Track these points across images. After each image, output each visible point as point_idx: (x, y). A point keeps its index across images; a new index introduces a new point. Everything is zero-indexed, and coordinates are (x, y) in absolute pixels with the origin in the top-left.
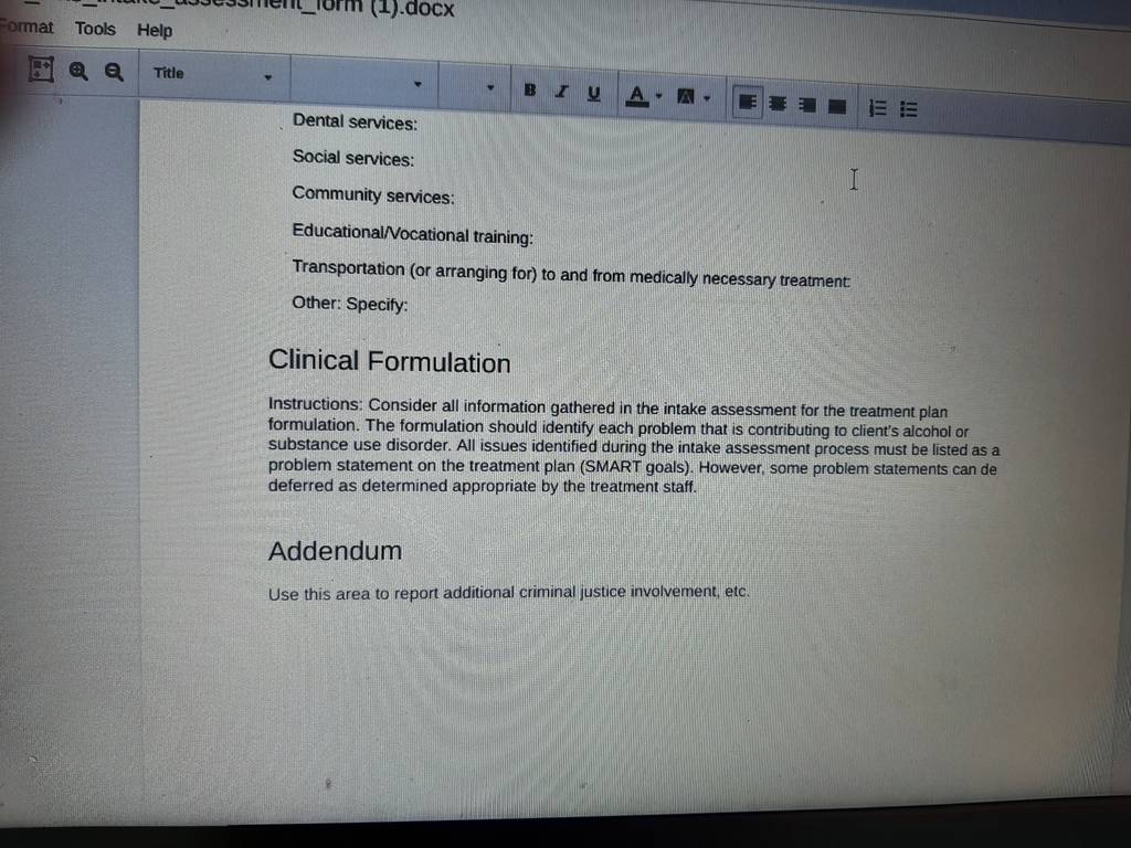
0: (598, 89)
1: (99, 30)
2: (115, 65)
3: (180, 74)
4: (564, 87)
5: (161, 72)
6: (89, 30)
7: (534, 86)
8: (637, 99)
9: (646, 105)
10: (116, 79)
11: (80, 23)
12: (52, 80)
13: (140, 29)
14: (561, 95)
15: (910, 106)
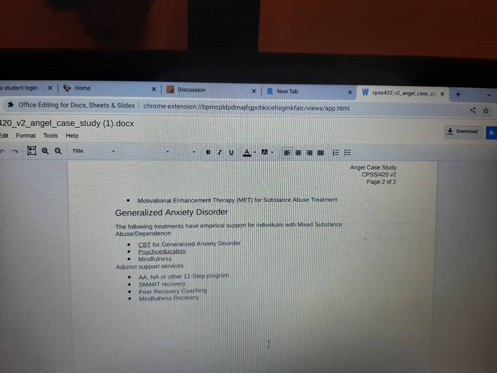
0: (233, 151)
1: (52, 136)
2: (59, 149)
3: (82, 151)
4: (220, 151)
5: (75, 151)
6: (48, 136)
7: (209, 151)
8: (247, 154)
9: (250, 156)
10: (59, 153)
11: (45, 134)
12: (36, 154)
13: (67, 135)
14: (219, 154)
15: (348, 151)
